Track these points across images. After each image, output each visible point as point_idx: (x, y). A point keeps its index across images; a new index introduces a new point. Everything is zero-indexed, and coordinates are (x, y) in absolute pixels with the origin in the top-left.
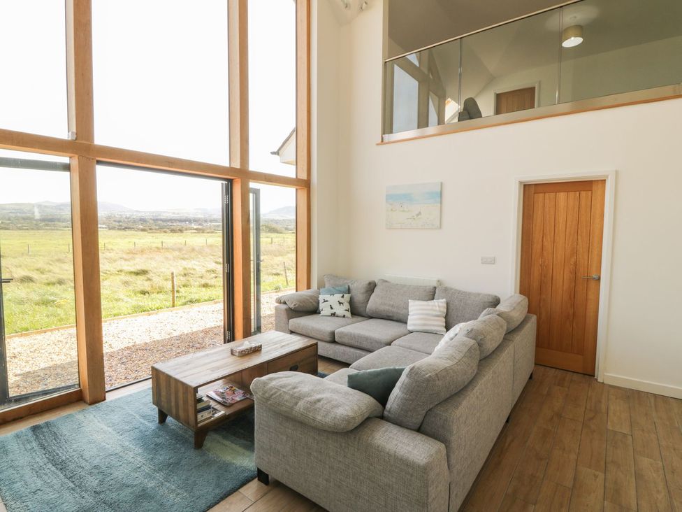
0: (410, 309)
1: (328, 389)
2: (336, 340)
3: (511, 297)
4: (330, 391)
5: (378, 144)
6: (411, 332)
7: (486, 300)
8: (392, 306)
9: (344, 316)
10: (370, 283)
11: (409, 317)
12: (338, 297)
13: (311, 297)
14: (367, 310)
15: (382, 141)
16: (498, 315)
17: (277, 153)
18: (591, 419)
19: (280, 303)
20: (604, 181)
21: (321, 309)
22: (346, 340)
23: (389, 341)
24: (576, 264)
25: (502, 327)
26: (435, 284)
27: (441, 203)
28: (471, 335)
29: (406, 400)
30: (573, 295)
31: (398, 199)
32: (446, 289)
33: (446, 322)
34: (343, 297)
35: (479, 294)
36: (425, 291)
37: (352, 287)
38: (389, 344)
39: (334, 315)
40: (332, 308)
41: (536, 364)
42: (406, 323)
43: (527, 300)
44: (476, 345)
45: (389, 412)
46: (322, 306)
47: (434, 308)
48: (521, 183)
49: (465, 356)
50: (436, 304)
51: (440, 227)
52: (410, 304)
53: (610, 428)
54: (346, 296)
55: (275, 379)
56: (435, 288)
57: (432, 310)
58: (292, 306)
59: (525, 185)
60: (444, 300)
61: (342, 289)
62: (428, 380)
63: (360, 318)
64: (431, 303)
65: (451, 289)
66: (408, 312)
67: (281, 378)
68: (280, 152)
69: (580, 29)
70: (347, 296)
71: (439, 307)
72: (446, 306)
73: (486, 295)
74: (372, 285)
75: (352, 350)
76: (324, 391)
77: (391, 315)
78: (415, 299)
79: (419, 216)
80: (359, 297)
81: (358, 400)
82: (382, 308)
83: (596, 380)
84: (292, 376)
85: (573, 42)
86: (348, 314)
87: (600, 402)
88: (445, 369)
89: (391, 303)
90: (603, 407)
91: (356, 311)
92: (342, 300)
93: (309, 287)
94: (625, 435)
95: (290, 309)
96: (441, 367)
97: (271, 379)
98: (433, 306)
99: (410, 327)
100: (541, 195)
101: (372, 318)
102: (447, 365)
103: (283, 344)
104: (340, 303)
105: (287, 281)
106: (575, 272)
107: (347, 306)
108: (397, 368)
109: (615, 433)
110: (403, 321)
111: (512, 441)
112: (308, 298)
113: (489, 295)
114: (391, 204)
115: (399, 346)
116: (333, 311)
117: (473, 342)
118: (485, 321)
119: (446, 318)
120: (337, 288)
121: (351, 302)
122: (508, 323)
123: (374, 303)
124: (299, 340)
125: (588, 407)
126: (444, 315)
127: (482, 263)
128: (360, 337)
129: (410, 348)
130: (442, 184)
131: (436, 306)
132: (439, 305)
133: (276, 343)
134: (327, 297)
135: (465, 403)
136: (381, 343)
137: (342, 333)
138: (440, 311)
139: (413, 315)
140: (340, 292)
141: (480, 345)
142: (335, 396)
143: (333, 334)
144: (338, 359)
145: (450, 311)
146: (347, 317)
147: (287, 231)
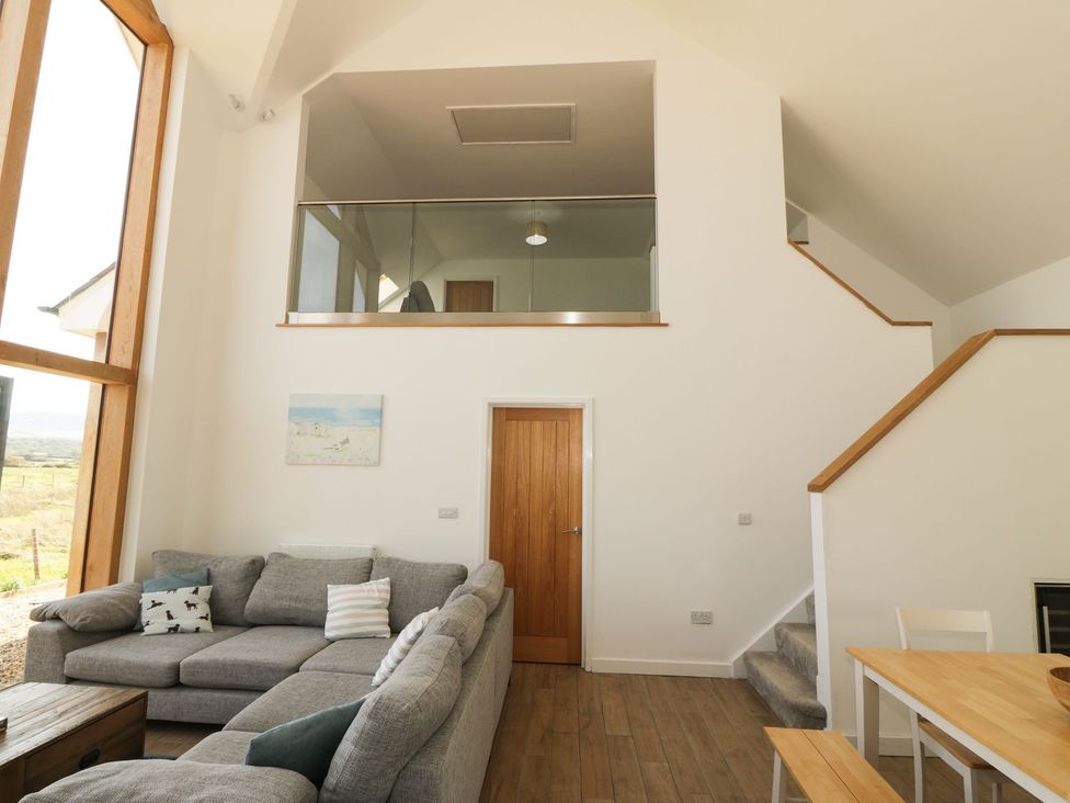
0: (330, 601)
1: (210, 778)
2: (181, 680)
3: (482, 566)
4: (215, 780)
5: (277, 325)
6: (331, 641)
7: (449, 573)
8: (297, 599)
9: (197, 630)
10: (253, 562)
11: (329, 616)
12: (185, 593)
13: (122, 599)
14: (246, 612)
15: (287, 321)
16: (474, 594)
17: (55, 310)
18: (588, 725)
19: (43, 619)
20: (580, 410)
21: (144, 620)
22: (205, 678)
23: (293, 665)
24: (555, 515)
25: (481, 611)
26: (369, 555)
27: (381, 426)
28: (447, 631)
29: (368, 760)
30: (553, 554)
31: (308, 415)
32: (389, 562)
33: (390, 616)
34: (196, 592)
35: (438, 565)
36: (354, 567)
37: (214, 571)
38: (296, 670)
39: (174, 630)
40: (170, 617)
41: (514, 662)
42: (322, 626)
43: (502, 568)
44: (456, 646)
45: (334, 791)
46: (146, 615)
47: (371, 594)
48: (490, 404)
49: (445, 665)
50: (375, 587)
51: (378, 463)
52: (329, 593)
53: (609, 732)
54: (202, 589)
55: (77, 787)
56: (371, 560)
57: (367, 598)
58: (75, 623)
59: (494, 409)
60: (388, 579)
61: (194, 576)
62: (406, 716)
63: (230, 630)
64: (364, 586)
65: (398, 560)
66: (326, 606)
67: (96, 780)
68: (61, 310)
69: (545, 229)
70: (205, 591)
71: (379, 591)
72: (388, 588)
73: (448, 565)
74: (257, 564)
75: (217, 695)
76: (201, 785)
77: (292, 615)
78: (339, 583)
79: (346, 445)
80: (230, 589)
81: (277, 784)
82: (277, 604)
83: (584, 669)
84: (118, 772)
85: (537, 240)
86: (206, 625)
87: (592, 699)
88: (427, 691)
89: (295, 594)
90: (597, 706)
91: (223, 618)
92: (193, 599)
93: (113, 579)
94: (625, 738)
95: (71, 630)
96: (421, 690)
97: (68, 790)
98: (368, 591)
99: (329, 634)
100: (514, 422)
101: (252, 626)
102: (427, 685)
103: (60, 709)
104: (189, 605)
105: (37, 570)
106: (554, 525)
107: (204, 609)
108: (340, 707)
109: (615, 737)
110: (318, 624)
111: (499, 788)
112: (116, 602)
113: (453, 565)
114: (297, 424)
115: (315, 669)
116: (173, 623)
117: (451, 640)
118: (460, 606)
119: (389, 608)
120: (183, 576)
121: (213, 602)
122: (487, 604)
123: (261, 596)
124: (102, 694)
125: (581, 710)
126: (387, 604)
127: (440, 517)
128: (235, 665)
129: (335, 670)
130: (383, 397)
131: (373, 591)
132: (378, 589)
133: (44, 709)
134: (159, 596)
135: (452, 742)
136: (280, 671)
137: (197, 664)
138: (381, 599)
139: (334, 611)
140: (188, 583)
141: (460, 643)
142: (229, 790)
143: (176, 669)
144: (186, 719)
145: (396, 596)
146: (205, 632)
147: (29, 463)
